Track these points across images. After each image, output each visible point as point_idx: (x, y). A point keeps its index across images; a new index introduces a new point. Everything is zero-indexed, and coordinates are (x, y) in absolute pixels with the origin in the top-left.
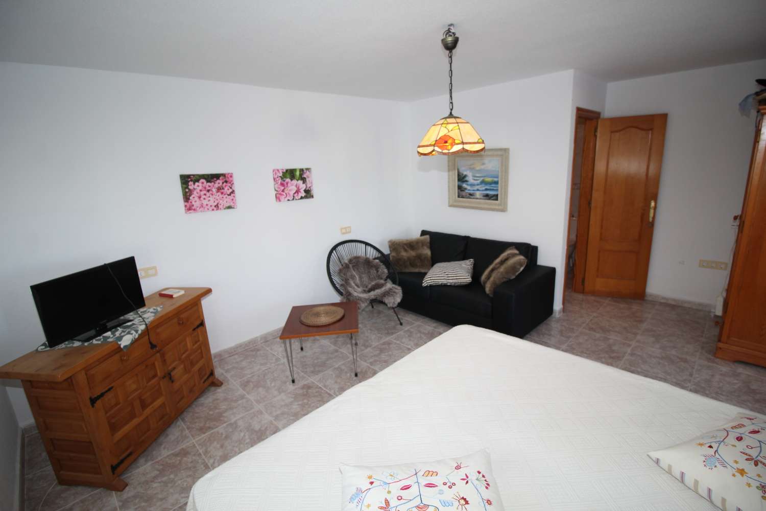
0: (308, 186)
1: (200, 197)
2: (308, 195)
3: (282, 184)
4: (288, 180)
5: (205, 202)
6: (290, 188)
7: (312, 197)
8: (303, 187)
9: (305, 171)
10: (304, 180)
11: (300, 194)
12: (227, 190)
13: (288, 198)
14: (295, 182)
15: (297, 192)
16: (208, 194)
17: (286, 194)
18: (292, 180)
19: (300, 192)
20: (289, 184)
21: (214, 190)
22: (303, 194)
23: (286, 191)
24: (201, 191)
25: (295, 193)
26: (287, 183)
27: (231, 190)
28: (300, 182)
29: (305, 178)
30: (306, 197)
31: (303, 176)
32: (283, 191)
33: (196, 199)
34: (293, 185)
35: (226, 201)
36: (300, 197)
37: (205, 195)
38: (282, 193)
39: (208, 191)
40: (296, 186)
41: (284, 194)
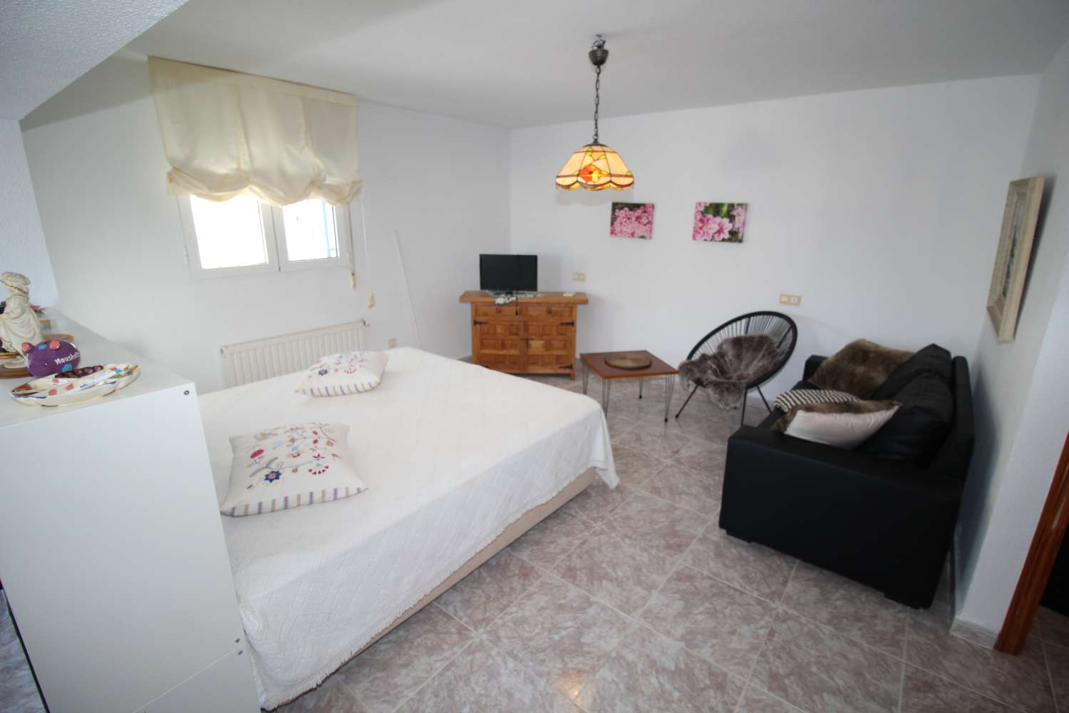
0: (737, 226)
1: (621, 224)
2: (733, 239)
3: (701, 221)
4: (710, 216)
5: (625, 229)
6: (709, 226)
7: (741, 241)
8: (728, 226)
9: (736, 207)
10: (732, 218)
11: (722, 234)
12: (644, 220)
13: (705, 237)
14: (718, 219)
15: (720, 231)
16: (628, 222)
17: (704, 232)
18: (715, 216)
19: (723, 232)
20: (710, 222)
21: (634, 219)
22: (727, 236)
23: (704, 229)
24: (623, 218)
25: (715, 233)
26: (708, 220)
27: (647, 221)
28: (726, 221)
29: (734, 216)
30: (729, 240)
31: (731, 213)
32: (701, 228)
33: (619, 225)
34: (714, 223)
35: (641, 230)
36: (721, 239)
37: (625, 222)
38: (699, 230)
39: (629, 219)
40: (719, 225)
41: (702, 232)
